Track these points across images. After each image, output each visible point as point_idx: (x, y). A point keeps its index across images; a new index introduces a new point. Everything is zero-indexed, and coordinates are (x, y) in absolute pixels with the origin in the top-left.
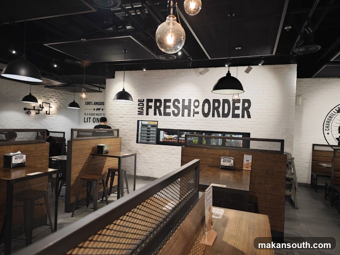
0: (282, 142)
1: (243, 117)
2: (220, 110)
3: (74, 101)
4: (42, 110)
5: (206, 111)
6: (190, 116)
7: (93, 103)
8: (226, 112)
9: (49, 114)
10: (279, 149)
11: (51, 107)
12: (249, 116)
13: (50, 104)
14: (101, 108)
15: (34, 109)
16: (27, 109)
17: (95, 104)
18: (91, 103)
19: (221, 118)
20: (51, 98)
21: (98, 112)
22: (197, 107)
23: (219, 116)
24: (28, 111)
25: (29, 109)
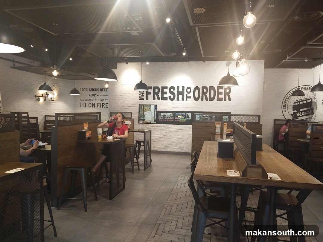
0: (259, 116)
1: (225, 100)
2: (208, 95)
3: (75, 88)
4: (48, 97)
5: (197, 96)
6: (184, 100)
7: (88, 90)
8: (212, 96)
9: (53, 100)
10: (257, 121)
11: (54, 94)
12: (230, 100)
13: (53, 91)
14: (97, 94)
15: (42, 96)
16: (38, 96)
17: (90, 90)
18: (86, 90)
19: (209, 101)
20: (53, 85)
21: (93, 98)
22: (189, 93)
23: (207, 100)
24: (38, 98)
25: (39, 97)
